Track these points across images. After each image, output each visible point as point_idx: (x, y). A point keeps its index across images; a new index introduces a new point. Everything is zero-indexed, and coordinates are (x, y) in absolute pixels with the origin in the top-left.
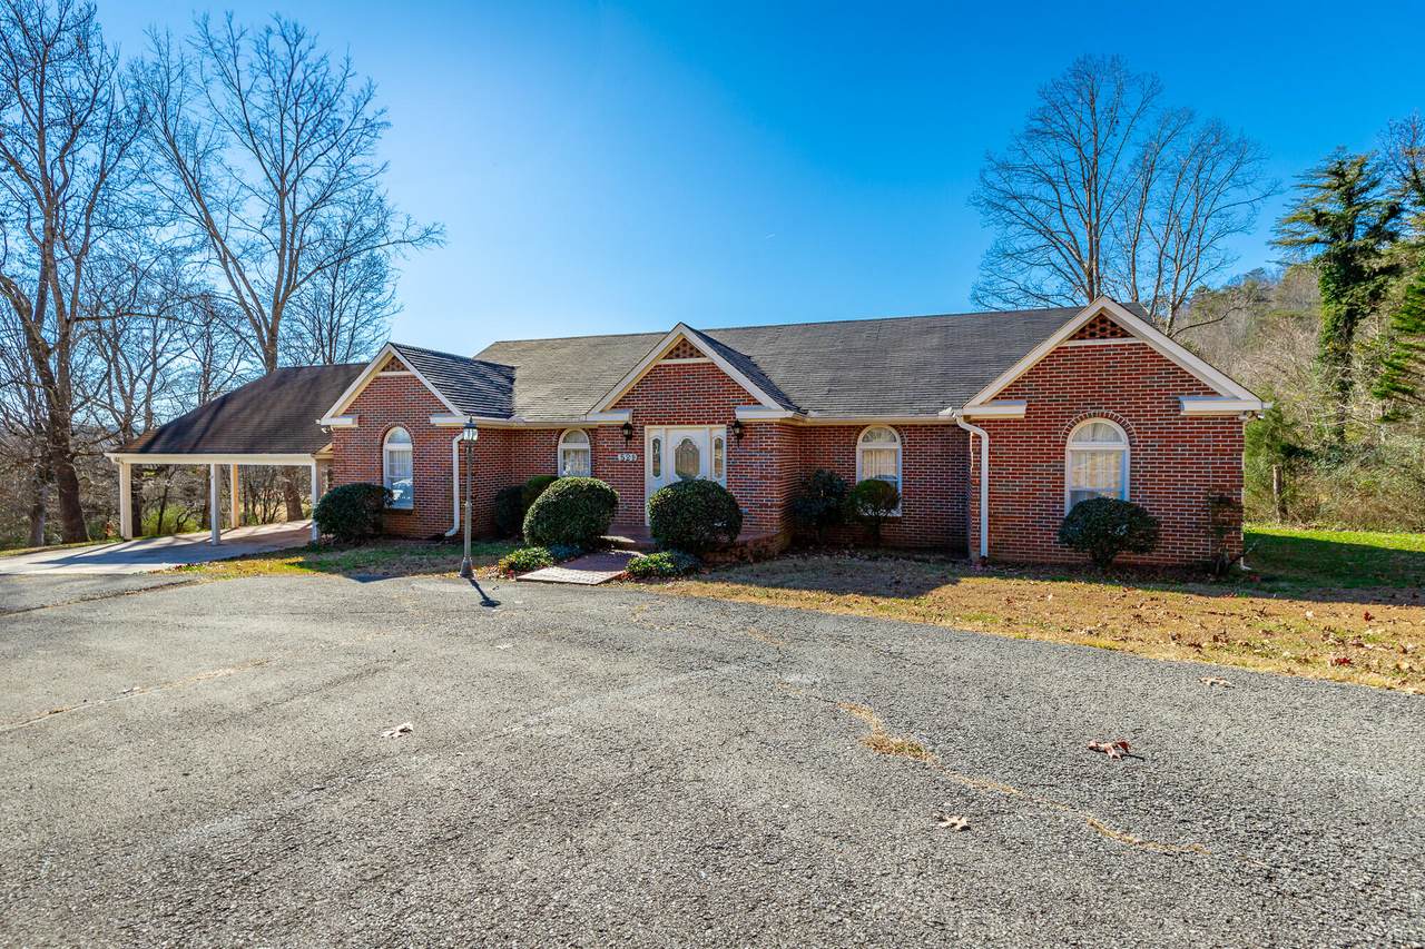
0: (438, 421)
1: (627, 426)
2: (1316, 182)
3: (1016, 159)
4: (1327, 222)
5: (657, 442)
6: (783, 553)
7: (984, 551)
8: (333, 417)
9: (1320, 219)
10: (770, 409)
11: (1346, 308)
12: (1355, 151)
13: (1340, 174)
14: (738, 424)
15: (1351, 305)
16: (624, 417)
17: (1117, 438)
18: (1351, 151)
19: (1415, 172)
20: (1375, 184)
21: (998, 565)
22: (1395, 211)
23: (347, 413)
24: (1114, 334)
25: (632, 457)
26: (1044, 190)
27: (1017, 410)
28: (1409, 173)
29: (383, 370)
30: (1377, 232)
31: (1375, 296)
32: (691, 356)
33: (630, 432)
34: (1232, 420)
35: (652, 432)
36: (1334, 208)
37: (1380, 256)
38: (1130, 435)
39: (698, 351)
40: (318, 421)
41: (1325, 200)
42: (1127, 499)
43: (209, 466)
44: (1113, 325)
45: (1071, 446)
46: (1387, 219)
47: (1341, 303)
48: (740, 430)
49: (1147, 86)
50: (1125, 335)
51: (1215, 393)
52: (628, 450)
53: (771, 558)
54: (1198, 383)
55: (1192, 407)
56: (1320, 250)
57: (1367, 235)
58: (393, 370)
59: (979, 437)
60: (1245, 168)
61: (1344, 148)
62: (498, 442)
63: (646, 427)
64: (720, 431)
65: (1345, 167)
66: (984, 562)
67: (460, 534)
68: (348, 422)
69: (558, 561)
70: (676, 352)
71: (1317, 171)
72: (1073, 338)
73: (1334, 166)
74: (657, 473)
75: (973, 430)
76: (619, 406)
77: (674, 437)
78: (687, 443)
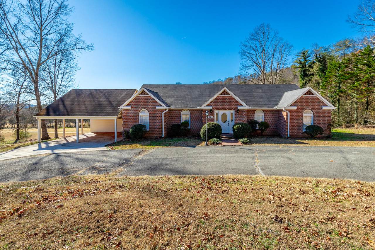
0: (158, 108)
1: (211, 110)
2: (299, 55)
3: (247, 43)
4: (302, 63)
5: (217, 114)
7: (289, 136)
8: (124, 106)
9: (300, 63)
10: (245, 107)
11: (305, 82)
12: (307, 49)
13: (303, 53)
14: (238, 110)
15: (305, 81)
16: (210, 108)
17: (311, 113)
18: (306, 49)
19: (316, 55)
20: (310, 56)
22: (313, 62)
23: (127, 105)
24: (311, 94)
25: (211, 117)
26: (253, 52)
27: (295, 108)
28: (315, 55)
29: (140, 94)
30: (310, 66)
31: (310, 80)
32: (226, 94)
33: (211, 112)
34: (330, 110)
35: (216, 111)
36: (302, 60)
37: (310, 71)
38: (313, 113)
39: (228, 93)
40: (119, 108)
41: (301, 59)
42: (313, 124)
43: (76, 120)
44: (311, 92)
45: (304, 115)
46: (312, 64)
47: (304, 81)
48: (238, 111)
49: (276, 32)
50: (313, 94)
51: (327, 105)
52: (211, 115)
54: (325, 104)
55: (323, 108)
56: (300, 69)
57: (308, 67)
58: (143, 94)
59: (288, 113)
60: (291, 51)
61: (305, 48)
63: (215, 110)
64: (233, 111)
65: (305, 52)
66: (288, 138)
68: (129, 108)
70: (223, 93)
71: (300, 52)
72: (304, 94)
73: (303, 52)
74: (217, 121)
76: (209, 105)
77: (220, 112)
78: (224, 114)
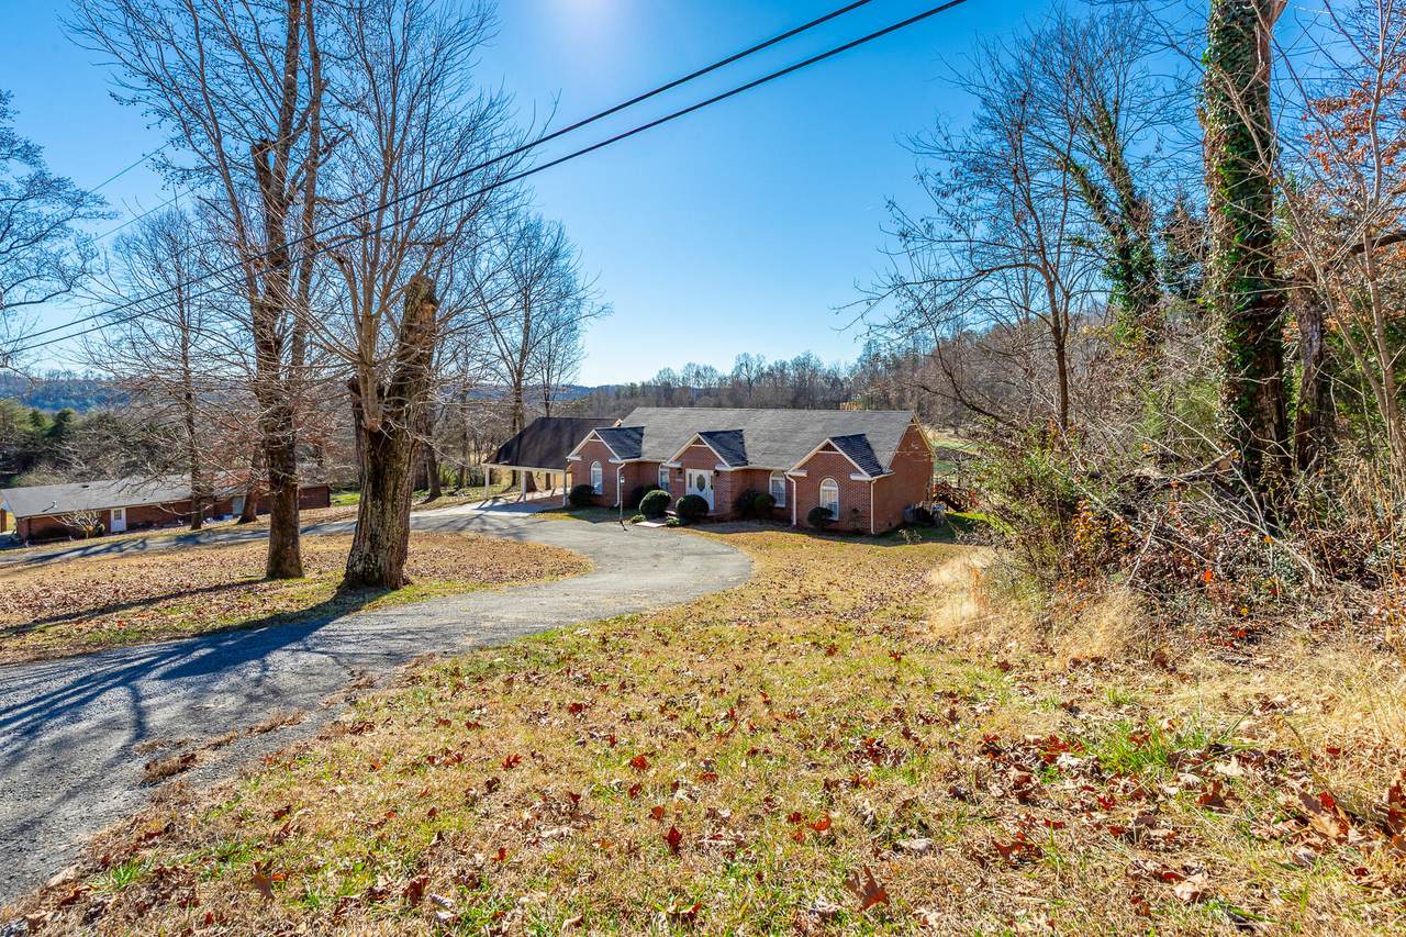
0: (611, 461)
1: (679, 469)
5: (690, 475)
6: (732, 520)
7: (795, 524)
8: (572, 456)
10: (726, 467)
14: (717, 471)
16: (678, 466)
17: (835, 485)
21: (800, 529)
23: (577, 455)
24: (832, 450)
25: (680, 480)
27: (804, 474)
29: (591, 438)
32: (701, 444)
33: (680, 471)
35: (689, 471)
38: (838, 485)
39: (703, 443)
40: (567, 458)
44: (832, 447)
45: (822, 487)
48: (718, 473)
50: (836, 450)
51: (861, 473)
52: (680, 477)
53: (726, 521)
54: (856, 469)
55: (853, 477)
58: (595, 439)
59: (793, 482)
62: (634, 468)
63: (686, 469)
64: (712, 473)
66: (795, 527)
67: (619, 506)
68: (578, 458)
69: (648, 519)
70: (695, 442)
72: (820, 450)
74: (690, 485)
75: (792, 480)
76: (677, 460)
77: (696, 473)
78: (701, 476)
